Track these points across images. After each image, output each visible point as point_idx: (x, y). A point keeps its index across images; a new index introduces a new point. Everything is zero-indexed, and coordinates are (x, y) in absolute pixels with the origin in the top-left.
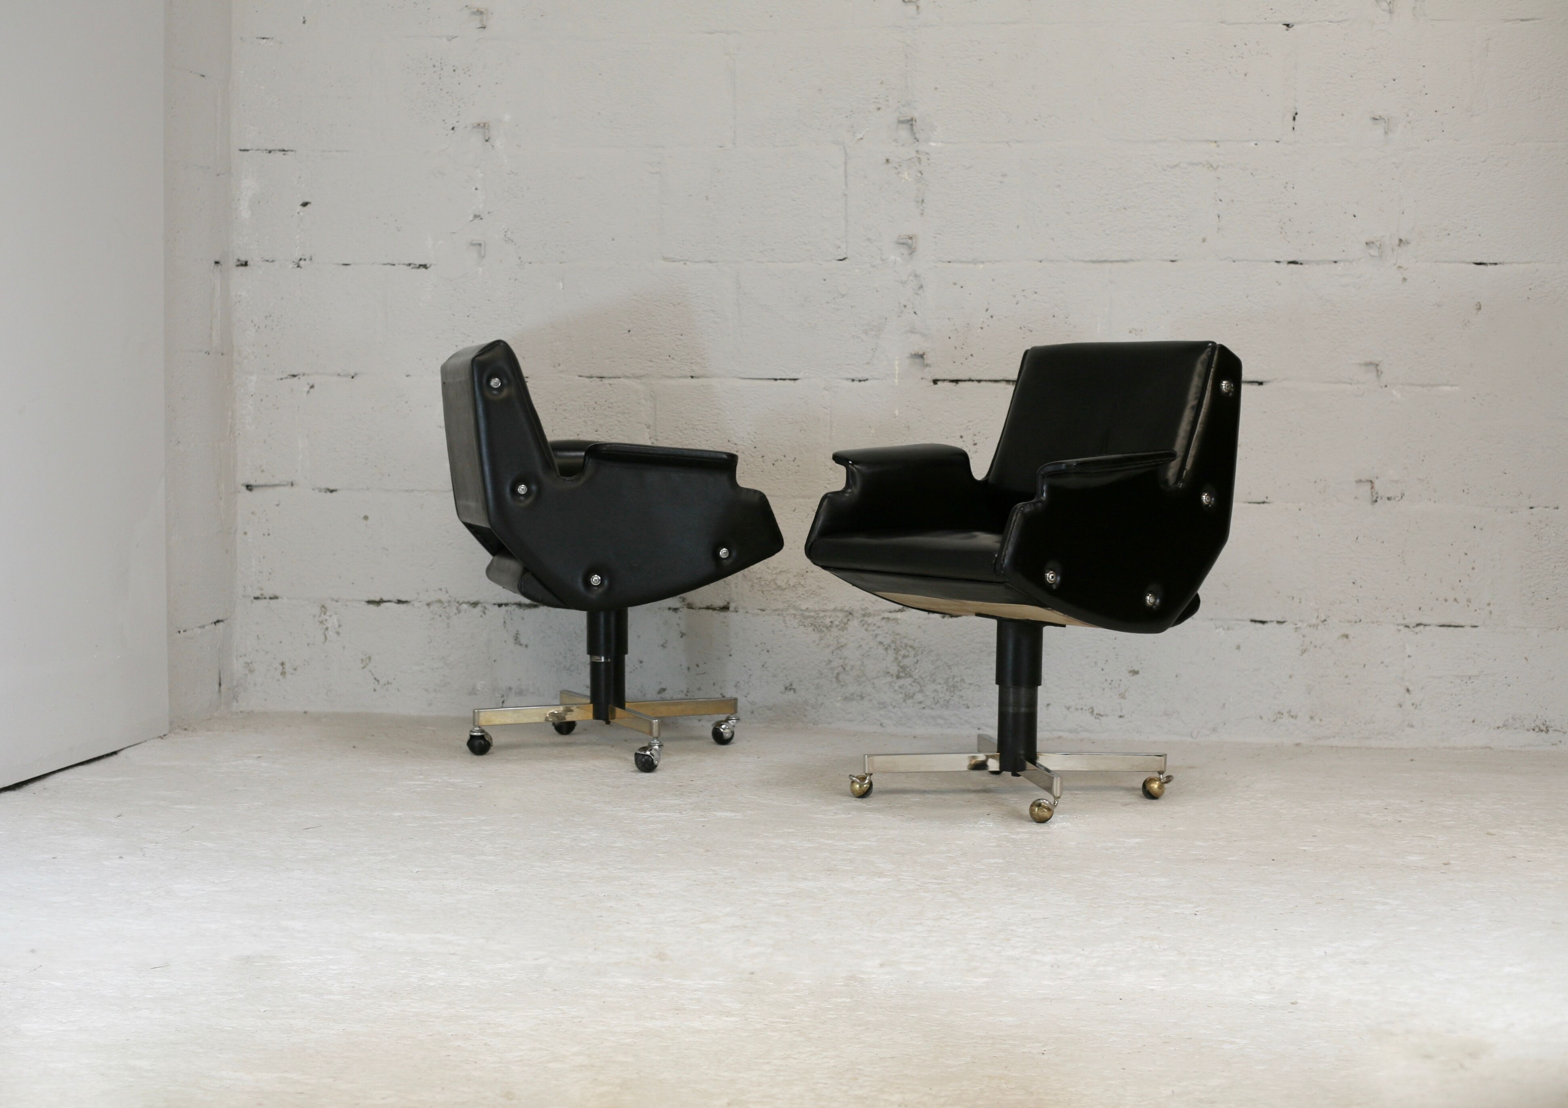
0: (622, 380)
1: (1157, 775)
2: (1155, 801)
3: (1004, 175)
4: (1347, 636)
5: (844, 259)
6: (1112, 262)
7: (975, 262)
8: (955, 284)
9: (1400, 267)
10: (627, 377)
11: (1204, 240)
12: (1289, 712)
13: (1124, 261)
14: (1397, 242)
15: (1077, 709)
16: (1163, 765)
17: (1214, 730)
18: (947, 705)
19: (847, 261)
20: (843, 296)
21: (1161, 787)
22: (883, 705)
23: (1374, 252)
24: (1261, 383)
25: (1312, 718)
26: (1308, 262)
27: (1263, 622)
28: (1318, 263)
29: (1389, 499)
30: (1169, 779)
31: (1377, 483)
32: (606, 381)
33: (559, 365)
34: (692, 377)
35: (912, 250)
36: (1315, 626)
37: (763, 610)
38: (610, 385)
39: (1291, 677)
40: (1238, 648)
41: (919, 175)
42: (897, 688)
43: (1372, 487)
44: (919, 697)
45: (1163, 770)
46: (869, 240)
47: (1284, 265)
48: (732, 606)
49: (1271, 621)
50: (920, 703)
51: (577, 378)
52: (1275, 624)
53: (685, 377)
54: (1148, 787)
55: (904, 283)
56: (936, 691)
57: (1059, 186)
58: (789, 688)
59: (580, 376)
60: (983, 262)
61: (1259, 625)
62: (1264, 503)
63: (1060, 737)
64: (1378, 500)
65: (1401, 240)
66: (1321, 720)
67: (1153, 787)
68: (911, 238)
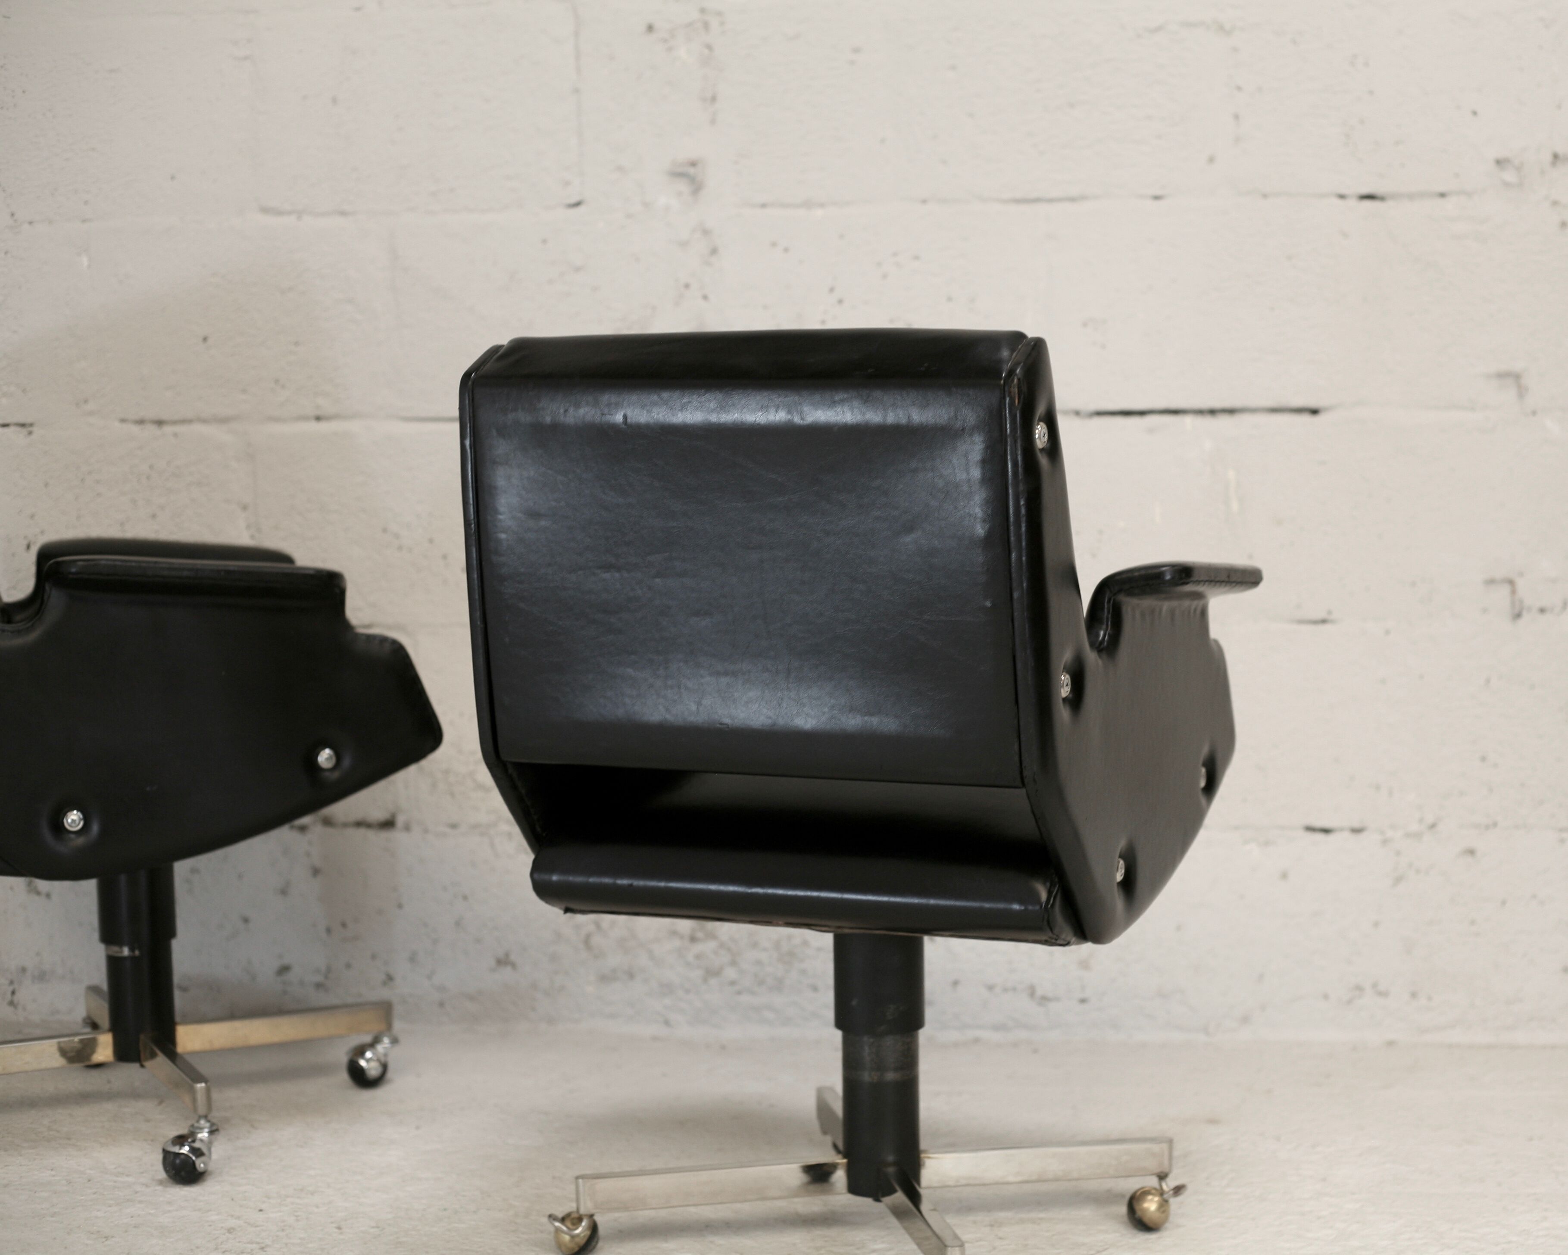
0: (198, 428)
1: (1153, 1182)
2: (1152, 1236)
3: (856, 50)
4: (1471, 852)
5: (578, 204)
6: (1050, 201)
7: (808, 204)
8: (774, 244)
9: (1555, 203)
10: (204, 421)
11: (1211, 160)
12: (1375, 986)
13: (1072, 199)
14: (1548, 158)
15: (1005, 990)
16: (1166, 1162)
17: (1245, 1020)
18: (778, 986)
19: (581, 209)
20: (578, 269)
21: (1164, 1204)
22: (667, 989)
23: (1509, 176)
24: (1314, 412)
25: (1414, 995)
26: (1395, 196)
27: (1326, 831)
28: (1411, 197)
29: (1542, 611)
30: (1178, 1190)
31: (1520, 584)
32: (168, 429)
33: (86, 401)
34: (318, 418)
35: (696, 186)
36: (1417, 836)
37: (454, 826)
38: (175, 435)
39: (1376, 924)
40: (1284, 876)
41: (706, 51)
42: (690, 957)
43: (1514, 592)
44: (730, 973)
45: (1166, 1170)
46: (620, 169)
47: (1353, 203)
48: (400, 820)
49: (1342, 829)
50: (733, 983)
51: (117, 424)
52: (1347, 834)
53: (304, 418)
54: (1139, 1213)
55: (684, 244)
56: (759, 963)
57: (953, 68)
58: (503, 961)
59: (123, 421)
60: (822, 205)
61: (1320, 837)
62: (1324, 621)
63: (976, 1040)
64: (1525, 613)
65: (1556, 156)
66: (1430, 999)
67: (1147, 1209)
68: (693, 164)
